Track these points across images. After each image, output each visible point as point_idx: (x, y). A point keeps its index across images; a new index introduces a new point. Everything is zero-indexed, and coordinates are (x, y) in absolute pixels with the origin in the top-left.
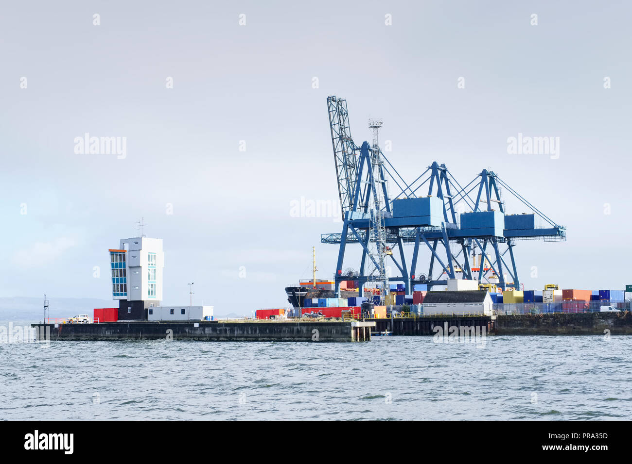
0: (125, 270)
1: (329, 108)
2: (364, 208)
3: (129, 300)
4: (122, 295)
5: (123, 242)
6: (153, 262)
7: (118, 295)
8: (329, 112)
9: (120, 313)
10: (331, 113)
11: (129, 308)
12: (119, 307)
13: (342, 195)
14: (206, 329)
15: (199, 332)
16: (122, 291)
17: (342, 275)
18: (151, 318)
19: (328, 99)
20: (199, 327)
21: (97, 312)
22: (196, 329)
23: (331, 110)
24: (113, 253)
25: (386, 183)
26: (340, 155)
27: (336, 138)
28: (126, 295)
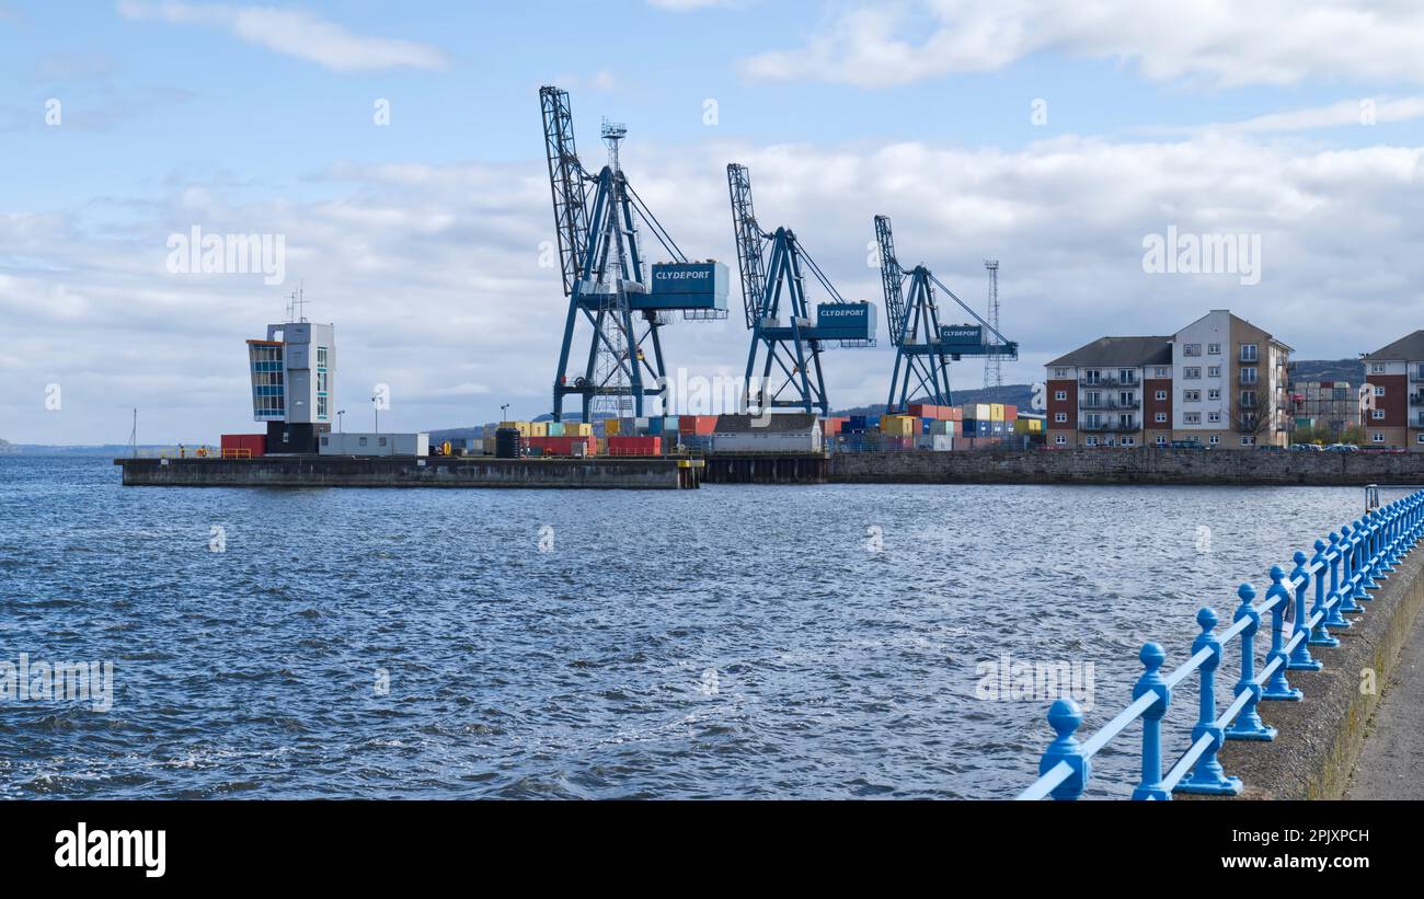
0: (280, 375)
1: (543, 107)
2: (597, 275)
3: (287, 422)
4: (274, 413)
5: (272, 329)
6: (323, 363)
7: (267, 413)
8: (544, 113)
9: (270, 441)
10: (547, 115)
11: (286, 435)
12: (266, 433)
13: (564, 253)
14: (439, 470)
15: (426, 473)
16: (274, 406)
17: (567, 385)
18: (323, 450)
19: (541, 91)
20: (426, 466)
21: (227, 440)
22: (420, 469)
23: (546, 109)
24: (255, 346)
25: (635, 235)
26: (560, 185)
27: (555, 158)
28: (282, 413)
